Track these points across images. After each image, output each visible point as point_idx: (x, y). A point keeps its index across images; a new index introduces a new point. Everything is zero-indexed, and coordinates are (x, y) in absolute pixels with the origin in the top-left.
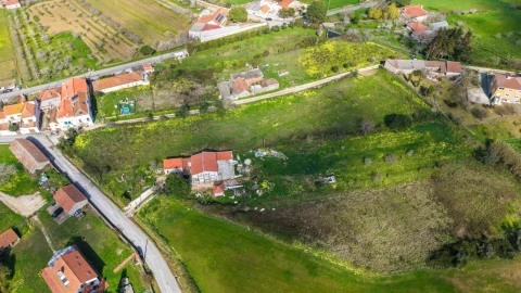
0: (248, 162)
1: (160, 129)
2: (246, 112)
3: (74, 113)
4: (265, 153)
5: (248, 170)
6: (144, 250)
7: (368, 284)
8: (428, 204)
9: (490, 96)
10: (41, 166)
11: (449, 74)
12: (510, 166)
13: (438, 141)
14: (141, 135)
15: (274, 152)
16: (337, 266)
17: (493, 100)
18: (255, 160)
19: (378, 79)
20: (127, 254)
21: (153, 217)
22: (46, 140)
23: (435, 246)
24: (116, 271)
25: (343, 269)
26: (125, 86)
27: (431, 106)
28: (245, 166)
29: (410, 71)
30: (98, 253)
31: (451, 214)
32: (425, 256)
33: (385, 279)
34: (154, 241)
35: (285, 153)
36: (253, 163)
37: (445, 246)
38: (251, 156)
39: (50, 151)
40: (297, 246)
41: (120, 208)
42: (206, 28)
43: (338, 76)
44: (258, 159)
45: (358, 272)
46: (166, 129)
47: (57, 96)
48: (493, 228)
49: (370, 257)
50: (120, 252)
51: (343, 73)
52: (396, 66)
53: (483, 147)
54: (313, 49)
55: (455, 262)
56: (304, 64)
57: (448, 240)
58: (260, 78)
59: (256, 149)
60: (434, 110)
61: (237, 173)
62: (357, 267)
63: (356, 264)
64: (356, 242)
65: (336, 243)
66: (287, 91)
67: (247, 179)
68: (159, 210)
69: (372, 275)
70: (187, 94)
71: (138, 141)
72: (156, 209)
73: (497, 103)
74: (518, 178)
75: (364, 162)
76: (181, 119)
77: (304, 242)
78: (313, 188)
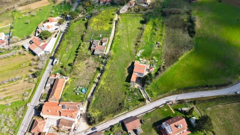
0: (141, 59)
2: (115, 52)
4: (139, 54)
5: (145, 60)
6: (168, 101)
7: (195, 50)
8: (175, 30)
9: (145, 4)
11: (133, 5)
12: (171, 13)
13: (155, 19)
15: (140, 51)
16: (189, 54)
19: (123, 17)
20: (168, 107)
21: (155, 93)
23: (188, 35)
24: (174, 112)
27: (142, 14)
29: (127, 10)
31: (180, 28)
32: (190, 37)
33: (195, 47)
34: (165, 96)
35: (142, 49)
37: (189, 33)
38: (139, 58)
40: (180, 59)
41: (144, 105)
42: (43, 48)
43: (114, 24)
44: (141, 56)
45: (192, 50)
46: (108, 78)
48: (187, 24)
49: (188, 47)
50: (166, 110)
51: (114, 22)
53: (162, 13)
54: (93, 24)
55: (195, 33)
56: (99, 29)
57: (187, 32)
59: (136, 55)
60: (144, 14)
61: (145, 63)
62: (190, 50)
64: (183, 47)
65: (181, 51)
67: (149, 62)
68: (152, 90)
69: (193, 48)
70: (89, 66)
71: (109, 90)
72: (151, 92)
73: (149, 4)
74: (174, 14)
75: (155, 34)
76: (105, 72)
77: (179, 57)
78: (160, 48)
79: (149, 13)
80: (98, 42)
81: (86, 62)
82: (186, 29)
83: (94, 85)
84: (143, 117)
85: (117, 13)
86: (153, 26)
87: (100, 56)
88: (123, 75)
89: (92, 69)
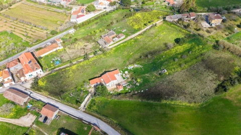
0: (126, 72)
1: (79, 67)
2: (115, 51)
3: (33, 70)
4: (132, 67)
5: (128, 76)
6: (97, 124)
7: (197, 108)
8: (205, 71)
9: (209, 23)
10: (25, 100)
11: (192, 18)
12: (228, 49)
13: (198, 45)
14: (71, 72)
15: (136, 66)
16: (182, 105)
17: (211, 25)
18: (130, 71)
19: (165, 25)
20: (90, 128)
21: (95, 108)
22: (21, 87)
23: (215, 86)
25: (185, 106)
26: (51, 51)
27: (190, 32)
28: (126, 74)
29: (177, 20)
30: (75, 132)
31: (215, 72)
32: (213, 91)
33: (203, 105)
34: (100, 118)
35: (141, 65)
36: (129, 72)
37: (219, 85)
38: (127, 70)
39: (25, 91)
40: (164, 102)
41: (77, 108)
42: (78, 17)
43: (148, 27)
44: (130, 70)
45: (192, 105)
46: (82, 67)
47: (17, 64)
48: (232, 74)
49: (194, 98)
50: (86, 129)
51: (150, 26)
52: (171, 18)
53: (216, 44)
54: (132, 18)
55: (225, 90)
56: (131, 25)
57: (219, 83)
58: (115, 35)
59: (127, 66)
60: (191, 33)
61: (124, 78)
62: (191, 103)
63: (190, 102)
64: (186, 94)
65: (178, 96)
66: (129, 38)
67: (130, 80)
68: (96, 104)
69: (197, 104)
70: (84, 49)
71: (71, 76)
72: (94, 104)
73: (213, 26)
74: (232, 53)
75: (174, 60)
76: (87, 61)
77: (166, 99)
78: (159, 76)
79: (199, 35)
80: (113, 34)
81: (86, 44)
82: (222, 78)
83: (68, 65)
84: (64, 115)
85: (164, 18)
86: (184, 52)
87: (101, 47)
88: (95, 73)
89: (83, 52)
